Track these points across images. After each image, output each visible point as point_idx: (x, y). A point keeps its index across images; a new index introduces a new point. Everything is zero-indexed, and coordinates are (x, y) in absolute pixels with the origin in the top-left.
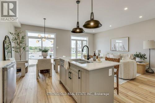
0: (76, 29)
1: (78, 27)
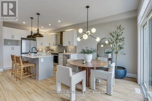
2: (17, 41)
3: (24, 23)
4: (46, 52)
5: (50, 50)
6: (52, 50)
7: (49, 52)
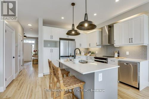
2: (56, 42)
3: (63, 18)
4: (85, 55)
5: (90, 52)
6: (93, 53)
7: (90, 55)
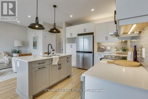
0: (35, 24)
1: (37, 23)
